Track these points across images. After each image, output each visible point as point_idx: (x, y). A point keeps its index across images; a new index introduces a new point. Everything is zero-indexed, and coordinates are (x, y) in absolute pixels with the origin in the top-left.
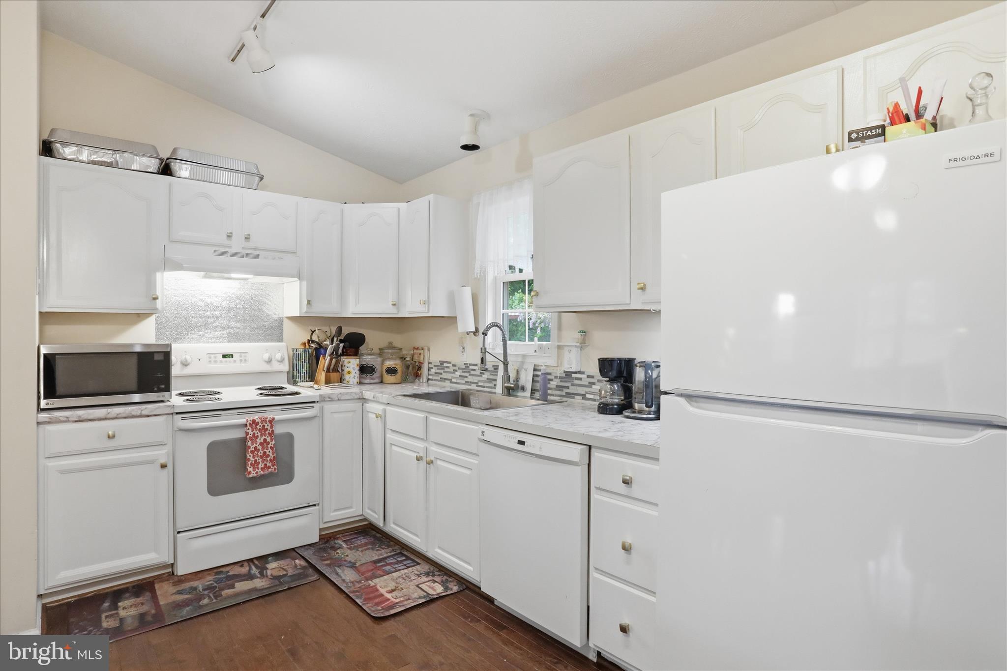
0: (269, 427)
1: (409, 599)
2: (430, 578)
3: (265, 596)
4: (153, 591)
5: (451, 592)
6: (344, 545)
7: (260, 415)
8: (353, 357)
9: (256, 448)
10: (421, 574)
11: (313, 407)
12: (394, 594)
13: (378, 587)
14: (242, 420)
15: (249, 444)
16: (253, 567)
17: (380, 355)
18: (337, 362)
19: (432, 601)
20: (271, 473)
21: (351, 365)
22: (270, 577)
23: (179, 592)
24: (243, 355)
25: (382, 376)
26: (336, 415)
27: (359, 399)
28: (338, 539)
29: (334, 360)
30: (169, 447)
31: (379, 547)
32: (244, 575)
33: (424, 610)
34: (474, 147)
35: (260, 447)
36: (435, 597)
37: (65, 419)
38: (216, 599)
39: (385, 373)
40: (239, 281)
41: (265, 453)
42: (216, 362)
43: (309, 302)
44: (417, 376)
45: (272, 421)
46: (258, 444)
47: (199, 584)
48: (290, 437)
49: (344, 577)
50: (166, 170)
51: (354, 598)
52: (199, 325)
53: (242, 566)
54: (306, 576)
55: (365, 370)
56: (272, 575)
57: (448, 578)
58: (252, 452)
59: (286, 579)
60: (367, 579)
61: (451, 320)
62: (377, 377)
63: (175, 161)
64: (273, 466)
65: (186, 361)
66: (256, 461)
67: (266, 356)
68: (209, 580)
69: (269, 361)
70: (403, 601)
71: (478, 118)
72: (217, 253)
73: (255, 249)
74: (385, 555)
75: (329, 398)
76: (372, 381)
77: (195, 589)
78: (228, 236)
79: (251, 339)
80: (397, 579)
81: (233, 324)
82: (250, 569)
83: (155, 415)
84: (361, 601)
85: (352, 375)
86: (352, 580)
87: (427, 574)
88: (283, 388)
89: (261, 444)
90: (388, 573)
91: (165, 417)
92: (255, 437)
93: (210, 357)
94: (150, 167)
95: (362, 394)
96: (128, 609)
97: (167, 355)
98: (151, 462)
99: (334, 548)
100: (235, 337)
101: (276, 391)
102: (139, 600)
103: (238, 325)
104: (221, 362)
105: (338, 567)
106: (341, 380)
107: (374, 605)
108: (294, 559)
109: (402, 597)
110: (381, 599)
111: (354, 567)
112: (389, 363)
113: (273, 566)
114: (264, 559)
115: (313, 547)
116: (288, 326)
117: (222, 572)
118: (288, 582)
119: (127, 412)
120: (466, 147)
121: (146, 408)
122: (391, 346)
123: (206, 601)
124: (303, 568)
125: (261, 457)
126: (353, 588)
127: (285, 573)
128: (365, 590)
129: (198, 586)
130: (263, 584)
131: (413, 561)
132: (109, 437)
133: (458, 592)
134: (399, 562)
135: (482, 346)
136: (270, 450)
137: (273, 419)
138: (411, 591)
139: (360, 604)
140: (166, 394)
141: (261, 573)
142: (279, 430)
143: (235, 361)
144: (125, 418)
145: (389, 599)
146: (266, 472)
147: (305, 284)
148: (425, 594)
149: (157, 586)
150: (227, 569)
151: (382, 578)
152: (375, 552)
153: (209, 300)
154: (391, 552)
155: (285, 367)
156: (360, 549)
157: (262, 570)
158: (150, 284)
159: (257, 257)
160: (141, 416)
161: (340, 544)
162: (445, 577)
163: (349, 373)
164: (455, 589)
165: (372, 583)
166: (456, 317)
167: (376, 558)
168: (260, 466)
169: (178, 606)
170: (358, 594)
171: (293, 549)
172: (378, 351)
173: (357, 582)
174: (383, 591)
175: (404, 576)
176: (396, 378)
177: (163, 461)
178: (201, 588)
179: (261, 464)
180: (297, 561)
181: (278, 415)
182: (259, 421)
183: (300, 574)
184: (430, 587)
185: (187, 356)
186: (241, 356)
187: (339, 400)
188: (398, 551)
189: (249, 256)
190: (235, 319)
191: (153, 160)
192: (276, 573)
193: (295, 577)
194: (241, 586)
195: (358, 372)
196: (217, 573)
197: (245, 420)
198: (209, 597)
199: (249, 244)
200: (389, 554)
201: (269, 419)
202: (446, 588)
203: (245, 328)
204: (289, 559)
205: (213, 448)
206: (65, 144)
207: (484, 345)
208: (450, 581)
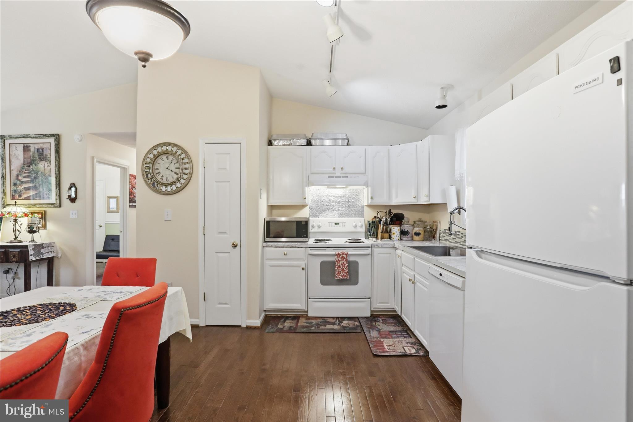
0: (345, 257)
1: (395, 351)
2: (413, 345)
3: (335, 332)
4: (298, 320)
5: (418, 355)
6: (381, 321)
7: (342, 251)
8: (396, 226)
9: (339, 266)
10: (409, 343)
11: (368, 250)
12: (389, 347)
13: (384, 342)
14: (334, 253)
15: (336, 263)
16: (337, 321)
17: (413, 225)
18: (387, 228)
19: (405, 356)
20: (346, 279)
21: (395, 230)
22: (341, 326)
23: (306, 323)
24: (344, 223)
25: (412, 237)
26: (380, 255)
27: (393, 247)
28: (380, 317)
29: (385, 227)
30: (306, 262)
31: (397, 326)
32: (332, 323)
33: (399, 359)
34: (444, 106)
35: (341, 266)
36: (408, 354)
37: (271, 246)
38: (317, 328)
39: (414, 235)
40: (343, 189)
41: (343, 269)
42: (332, 226)
43: (372, 198)
44: (434, 237)
45: (347, 254)
46: (340, 264)
47: (314, 322)
48: (356, 263)
49: (371, 334)
50: (309, 143)
51: (370, 343)
52: (326, 209)
53: (334, 319)
54: (356, 329)
55: (403, 233)
56: (342, 325)
57: (421, 348)
58: (337, 268)
59: (347, 328)
60: (381, 338)
61: (444, 206)
62: (410, 237)
63: (312, 139)
64: (347, 275)
65: (319, 225)
66: (339, 272)
67: (354, 224)
68: (319, 321)
69: (355, 227)
70: (391, 351)
71: (446, 89)
72: (329, 177)
73: (346, 174)
74: (397, 330)
75: (377, 246)
76: (407, 239)
77: (312, 323)
78: (334, 169)
79: (348, 216)
80: (395, 341)
81: (340, 209)
82: (336, 321)
83: (301, 247)
84: (372, 345)
85: (395, 235)
86: (374, 336)
87: (412, 343)
88: (360, 240)
89: (342, 264)
90: (393, 338)
91: (304, 248)
92: (339, 261)
93: (329, 224)
94: (303, 143)
95: (395, 245)
96: (288, 324)
97: (307, 222)
98: (299, 267)
99: (376, 321)
100: (341, 215)
101: (357, 241)
102: (292, 321)
103: (343, 209)
104: (334, 226)
105: (372, 329)
106: (390, 238)
107: (377, 349)
108: (355, 321)
109: (392, 349)
110: (382, 347)
111: (379, 331)
112: (416, 230)
113: (345, 323)
114: (343, 318)
115: (367, 318)
116: (366, 209)
117: (325, 319)
118: (347, 330)
119: (291, 245)
120: (439, 107)
121: (297, 244)
122: (420, 221)
123: (313, 328)
124: (357, 326)
125: (342, 270)
126: (372, 339)
127: (348, 326)
128: (378, 342)
129: (313, 322)
130: (337, 328)
131: (410, 336)
132: (285, 254)
133: (422, 356)
134: (402, 334)
135: (449, 221)
136: (345, 268)
137: (348, 253)
138: (398, 348)
139: (371, 347)
140: (307, 239)
141: (339, 324)
142: (351, 259)
143: (340, 226)
144: (291, 247)
145: (385, 349)
146: (344, 278)
147: (370, 188)
148: (404, 351)
149: (300, 318)
150: (327, 319)
151: (388, 339)
152: (394, 327)
153: (330, 198)
154: (401, 329)
155: (363, 230)
156: (387, 324)
157: (340, 322)
158: (303, 192)
159: (347, 177)
160: (295, 247)
161: (379, 320)
162: (420, 347)
163: (394, 234)
164: (421, 354)
165: (382, 340)
166: (447, 204)
167: (392, 330)
168: (341, 275)
169: (304, 327)
170: (373, 342)
171: (357, 317)
172: (413, 223)
173: (376, 338)
174: (385, 345)
175: (400, 341)
176: (420, 238)
177: (304, 267)
178: (314, 324)
179: (341, 274)
180: (356, 323)
181: (350, 252)
182: (341, 253)
183: (354, 328)
184: (409, 349)
185: (320, 223)
186: (343, 224)
187: (382, 247)
188: (405, 330)
189: (343, 177)
190: (342, 207)
191: (304, 140)
192: (345, 325)
193: (351, 329)
194: (329, 327)
195: (399, 234)
196: (323, 319)
197: (335, 253)
198: (315, 327)
199: (343, 172)
200: (400, 330)
201: (345, 253)
202: (417, 352)
203: (346, 211)
204: (353, 321)
205: (323, 264)
206: (275, 140)
207: (450, 220)
208: (421, 350)
